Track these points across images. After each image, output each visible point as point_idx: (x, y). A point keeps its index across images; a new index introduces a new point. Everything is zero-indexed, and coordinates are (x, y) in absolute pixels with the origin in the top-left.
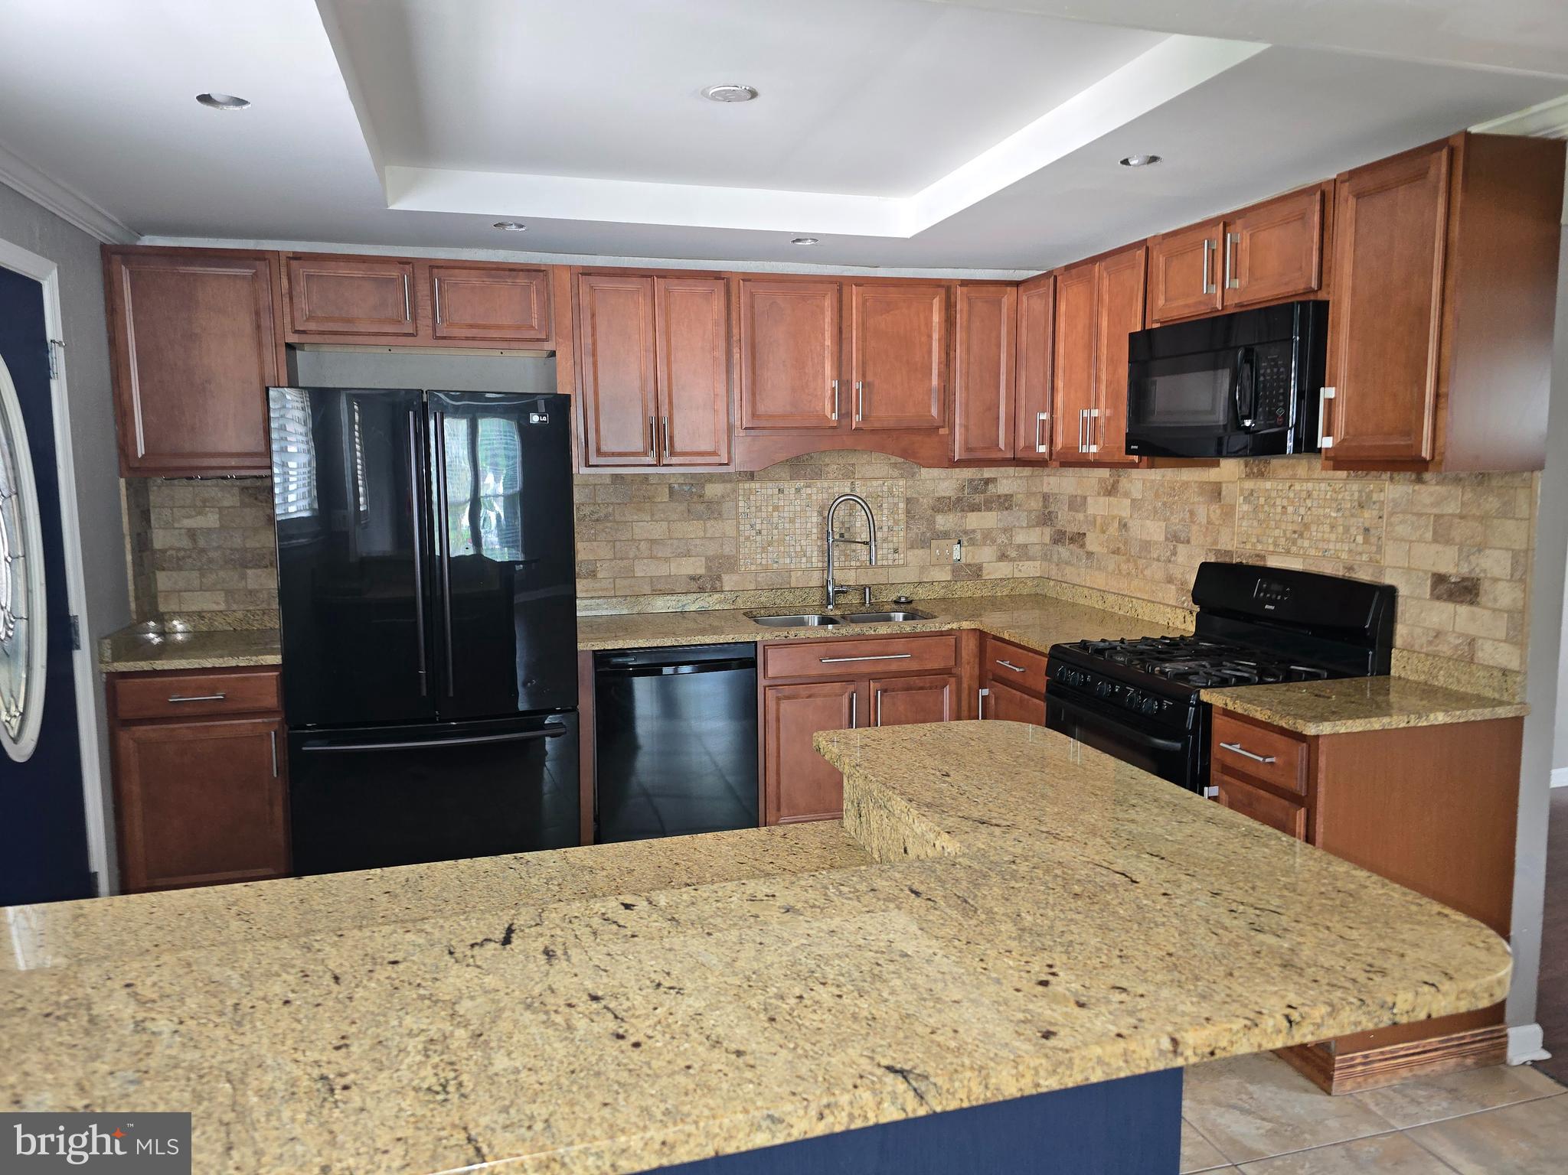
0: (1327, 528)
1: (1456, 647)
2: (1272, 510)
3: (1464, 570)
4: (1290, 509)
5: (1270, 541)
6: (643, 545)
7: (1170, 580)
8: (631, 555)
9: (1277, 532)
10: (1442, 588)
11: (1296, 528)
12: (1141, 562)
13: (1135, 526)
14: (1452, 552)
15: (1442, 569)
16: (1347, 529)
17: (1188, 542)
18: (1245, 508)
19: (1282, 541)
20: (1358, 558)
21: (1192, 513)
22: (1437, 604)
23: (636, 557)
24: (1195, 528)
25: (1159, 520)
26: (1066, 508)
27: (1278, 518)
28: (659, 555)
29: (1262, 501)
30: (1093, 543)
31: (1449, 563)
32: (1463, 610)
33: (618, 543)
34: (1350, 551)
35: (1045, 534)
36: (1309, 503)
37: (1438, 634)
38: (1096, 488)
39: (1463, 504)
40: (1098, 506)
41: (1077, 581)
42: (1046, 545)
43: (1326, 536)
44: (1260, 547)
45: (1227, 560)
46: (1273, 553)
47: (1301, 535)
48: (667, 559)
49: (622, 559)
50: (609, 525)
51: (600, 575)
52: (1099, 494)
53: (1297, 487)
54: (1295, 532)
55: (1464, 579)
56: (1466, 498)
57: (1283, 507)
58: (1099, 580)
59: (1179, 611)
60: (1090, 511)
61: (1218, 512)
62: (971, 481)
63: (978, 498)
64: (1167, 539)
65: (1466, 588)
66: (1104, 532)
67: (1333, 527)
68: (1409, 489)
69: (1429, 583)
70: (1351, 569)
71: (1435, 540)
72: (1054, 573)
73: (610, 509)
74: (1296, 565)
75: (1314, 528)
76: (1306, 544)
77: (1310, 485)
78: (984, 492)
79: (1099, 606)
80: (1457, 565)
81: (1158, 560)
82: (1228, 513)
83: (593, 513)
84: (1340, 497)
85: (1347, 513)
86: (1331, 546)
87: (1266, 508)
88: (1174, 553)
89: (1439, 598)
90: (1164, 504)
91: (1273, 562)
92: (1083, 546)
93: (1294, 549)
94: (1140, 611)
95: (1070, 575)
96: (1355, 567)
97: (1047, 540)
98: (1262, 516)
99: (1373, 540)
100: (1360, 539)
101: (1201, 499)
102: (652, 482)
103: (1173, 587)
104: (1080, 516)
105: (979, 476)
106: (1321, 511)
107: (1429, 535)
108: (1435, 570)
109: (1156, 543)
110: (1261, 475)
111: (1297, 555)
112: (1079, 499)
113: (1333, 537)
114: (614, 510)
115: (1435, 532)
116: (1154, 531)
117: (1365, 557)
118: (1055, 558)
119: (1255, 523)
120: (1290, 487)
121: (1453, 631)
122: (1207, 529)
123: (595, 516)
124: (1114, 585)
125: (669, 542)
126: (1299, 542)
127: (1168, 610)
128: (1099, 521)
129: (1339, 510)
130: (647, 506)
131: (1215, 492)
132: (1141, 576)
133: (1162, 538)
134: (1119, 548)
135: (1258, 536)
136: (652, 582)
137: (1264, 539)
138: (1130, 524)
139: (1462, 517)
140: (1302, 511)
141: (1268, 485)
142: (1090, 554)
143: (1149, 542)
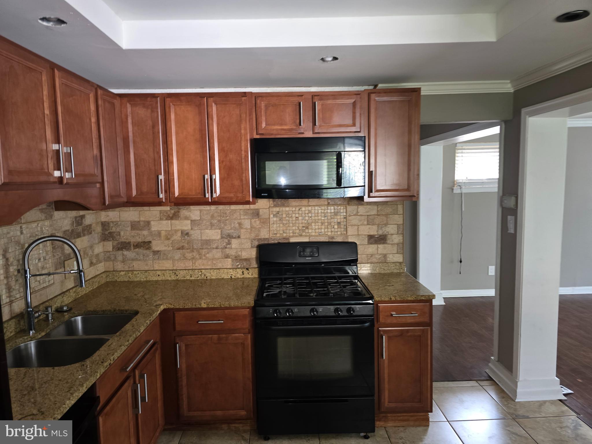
0: (320, 224)
1: (379, 259)
2: (291, 219)
3: (380, 232)
4: (300, 218)
5: (291, 232)
7: (227, 257)
9: (294, 228)
10: (372, 240)
11: (304, 225)
12: (204, 252)
13: (196, 234)
14: (375, 227)
15: (372, 233)
16: (329, 224)
17: (239, 237)
18: (275, 219)
19: (298, 231)
20: (336, 233)
21: (240, 224)
22: (371, 245)
24: (243, 231)
25: (215, 229)
26: (129, 229)
27: (294, 222)
29: (284, 216)
30: (157, 246)
31: (373, 231)
32: (381, 246)
34: (332, 232)
35: (109, 245)
36: (310, 215)
37: (372, 255)
38: (158, 215)
39: (378, 211)
40: (165, 226)
41: (146, 268)
42: (109, 252)
43: (320, 227)
44: (285, 235)
45: (266, 242)
46: (293, 236)
47: (307, 228)
52: (161, 219)
53: (303, 209)
54: (303, 227)
55: (380, 236)
56: (379, 209)
57: (297, 217)
58: (168, 265)
59: (238, 270)
60: (153, 229)
61: (258, 222)
62: (76, 217)
63: (80, 228)
64: (222, 237)
65: (381, 239)
66: (169, 239)
67: (322, 224)
68: (356, 207)
69: (367, 239)
70: (333, 238)
71: (368, 224)
72: (119, 266)
74: (306, 240)
75: (313, 224)
76: (310, 231)
77: (310, 208)
78: (81, 224)
79: (173, 278)
80: (377, 231)
81: (217, 248)
82: (266, 222)
84: (325, 211)
85: (329, 218)
86: (323, 231)
87: (287, 218)
88: (229, 243)
89: (371, 244)
90: (219, 221)
91: (292, 240)
92: (149, 248)
93: (304, 234)
94: (208, 275)
95: (137, 265)
96: (335, 237)
97: (111, 249)
98: (285, 222)
99: (342, 226)
100: (336, 227)
101: (246, 217)
103: (230, 260)
104: (145, 233)
105: (78, 215)
106: (316, 218)
107: (366, 223)
108: (368, 234)
109: (215, 240)
110: (283, 205)
111: (306, 236)
112: (142, 223)
113: (323, 227)
115: (368, 221)
116: (214, 234)
117: (339, 233)
118: (120, 258)
119: (281, 225)
120: (299, 209)
121: (378, 254)
122: (251, 230)
124: (180, 265)
126: (307, 231)
127: (231, 270)
128: (163, 233)
129: (325, 217)
131: (256, 214)
132: (204, 258)
133: (219, 237)
134: (183, 246)
135: (283, 230)
137: (288, 231)
138: (192, 232)
139: (378, 215)
140: (307, 218)
141: (287, 209)
142: (156, 253)
143: (209, 240)
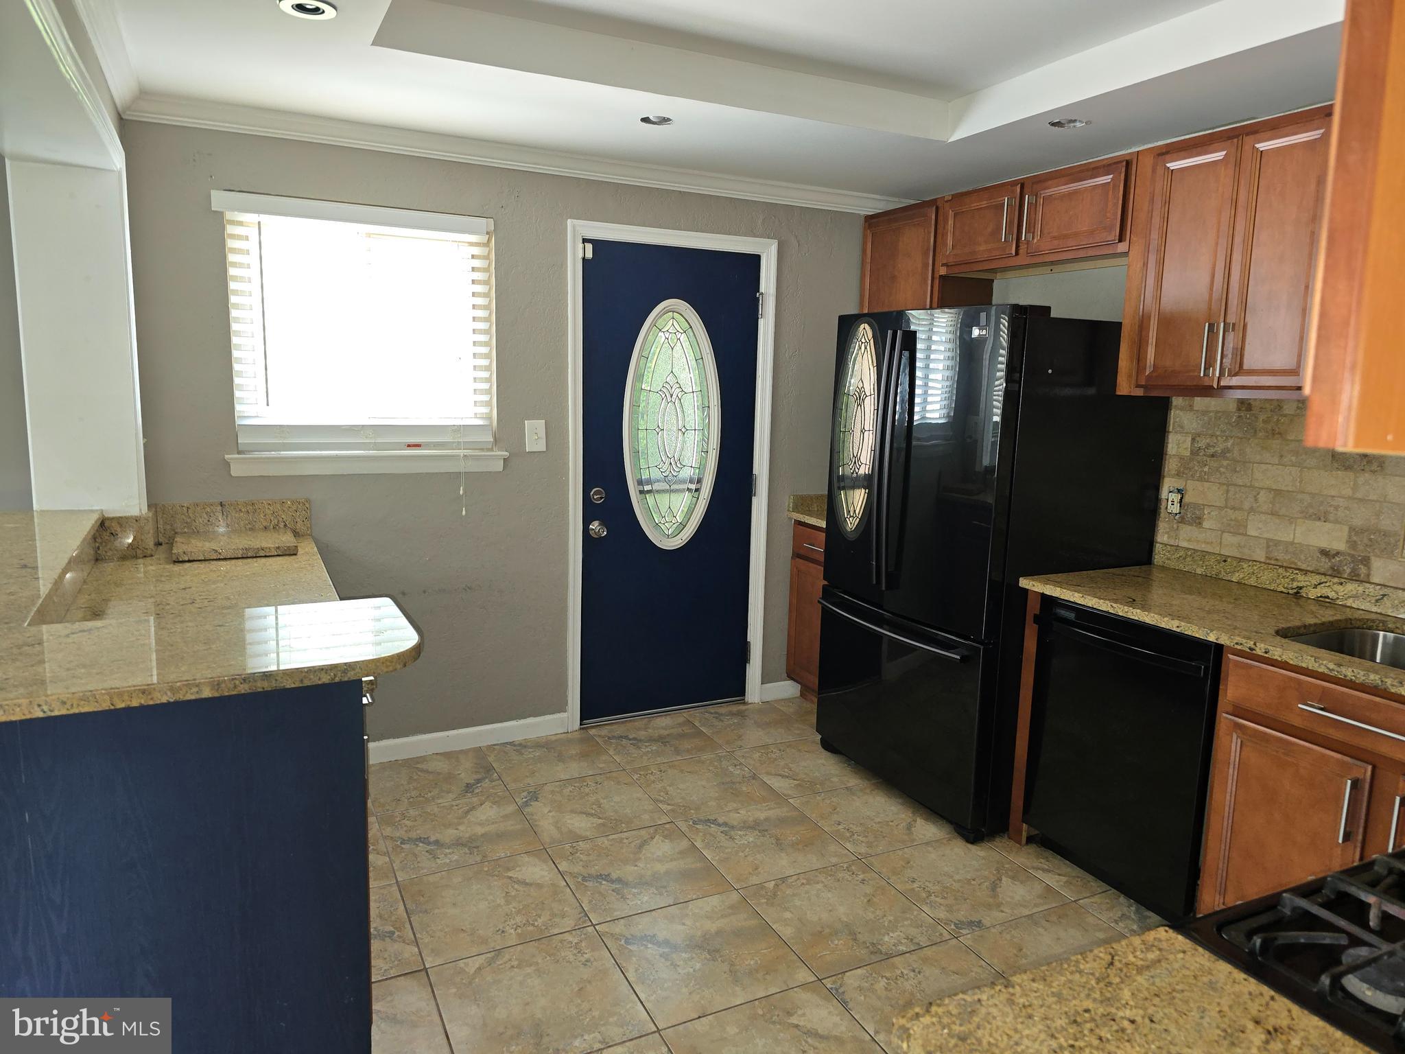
6: (1263, 496)
8: (1247, 505)
23: (1252, 510)
28: (1283, 511)
33: (1232, 489)
48: (1292, 520)
49: (1233, 508)
50: (1225, 463)
51: (1206, 524)
73: (1229, 444)
83: (1208, 446)
102: (1287, 412)
114: (1233, 444)
123: (1212, 451)
125: (1300, 496)
130: (1275, 443)
136: (1268, 547)
